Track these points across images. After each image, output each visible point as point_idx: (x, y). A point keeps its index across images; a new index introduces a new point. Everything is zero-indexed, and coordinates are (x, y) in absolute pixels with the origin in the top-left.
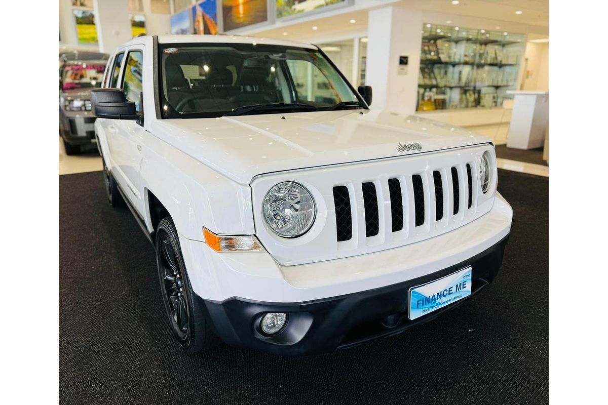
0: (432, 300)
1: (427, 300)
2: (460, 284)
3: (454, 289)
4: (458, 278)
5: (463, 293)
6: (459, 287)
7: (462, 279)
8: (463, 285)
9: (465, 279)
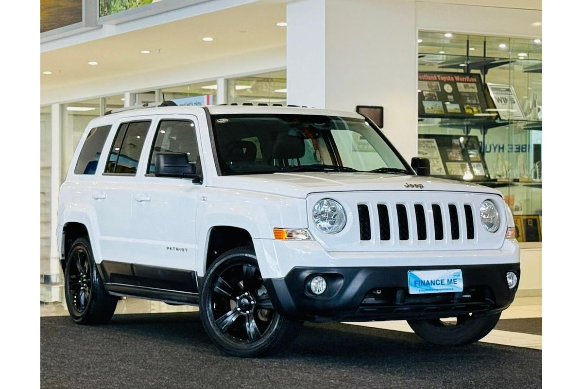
0: (427, 284)
1: (422, 283)
2: (451, 280)
3: (446, 282)
4: (449, 274)
5: (454, 288)
6: (450, 282)
7: (453, 277)
8: (454, 282)
9: (456, 277)
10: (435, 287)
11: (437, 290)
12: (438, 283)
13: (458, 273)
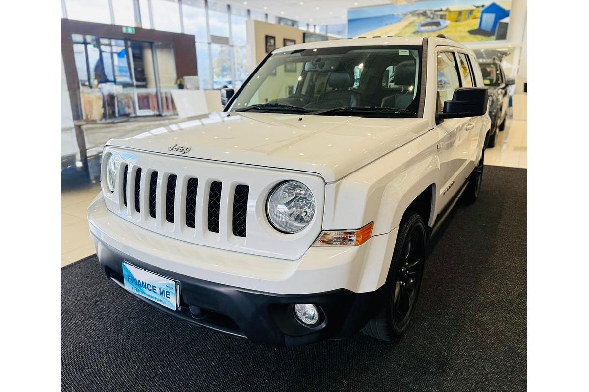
0: (139, 284)
1: (135, 281)
3: (158, 290)
4: (161, 282)
5: (167, 302)
6: (162, 292)
7: (165, 287)
8: (167, 294)
9: (169, 290)
10: (146, 291)
11: (149, 296)
12: (150, 289)
13: (172, 285)
